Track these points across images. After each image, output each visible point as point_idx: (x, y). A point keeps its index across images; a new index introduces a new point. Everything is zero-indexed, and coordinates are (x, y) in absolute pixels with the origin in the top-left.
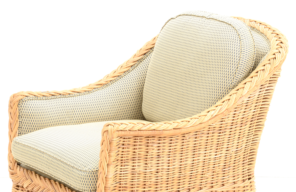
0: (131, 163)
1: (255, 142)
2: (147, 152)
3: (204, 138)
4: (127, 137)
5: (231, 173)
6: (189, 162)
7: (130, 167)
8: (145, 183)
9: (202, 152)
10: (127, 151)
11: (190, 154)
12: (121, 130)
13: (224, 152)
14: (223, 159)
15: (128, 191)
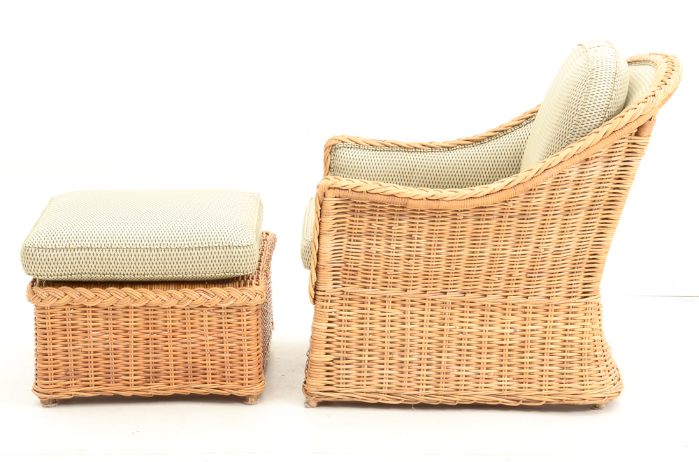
0: (364, 239)
2: (391, 228)
3: (494, 222)
4: (360, 201)
5: (544, 282)
6: (466, 253)
7: (363, 245)
8: (387, 271)
9: (489, 242)
10: (359, 221)
11: (467, 242)
13: (531, 247)
14: (528, 258)
15: (359, 277)
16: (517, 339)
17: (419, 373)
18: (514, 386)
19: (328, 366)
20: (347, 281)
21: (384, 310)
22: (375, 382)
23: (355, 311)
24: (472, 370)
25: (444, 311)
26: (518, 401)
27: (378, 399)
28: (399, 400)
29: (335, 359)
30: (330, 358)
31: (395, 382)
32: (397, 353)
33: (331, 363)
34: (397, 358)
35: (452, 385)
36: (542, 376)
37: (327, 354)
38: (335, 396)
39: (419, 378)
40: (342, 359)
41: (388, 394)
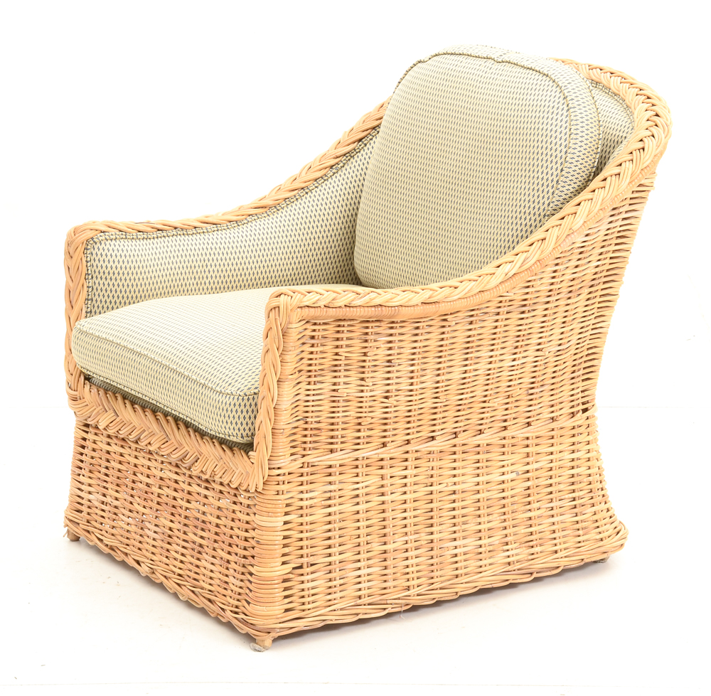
0: (328, 378)
1: (597, 332)
2: (365, 353)
3: (489, 323)
4: (322, 322)
5: (546, 399)
6: (456, 375)
7: (327, 387)
8: (360, 420)
9: (485, 353)
10: (321, 351)
11: (459, 357)
12: (308, 306)
13: (531, 352)
14: (529, 368)
15: (324, 437)
16: (520, 487)
17: (406, 563)
18: (523, 553)
19: (285, 581)
20: (308, 446)
21: (356, 479)
22: (351, 591)
23: (319, 490)
24: (471, 543)
25: (431, 464)
26: (531, 574)
27: (357, 614)
28: (385, 609)
29: (294, 568)
30: (288, 568)
31: (377, 584)
32: (377, 540)
33: (291, 576)
34: (377, 548)
35: (449, 571)
36: (554, 532)
37: (284, 563)
38: (300, 625)
39: (407, 570)
40: (305, 566)
41: (369, 604)
